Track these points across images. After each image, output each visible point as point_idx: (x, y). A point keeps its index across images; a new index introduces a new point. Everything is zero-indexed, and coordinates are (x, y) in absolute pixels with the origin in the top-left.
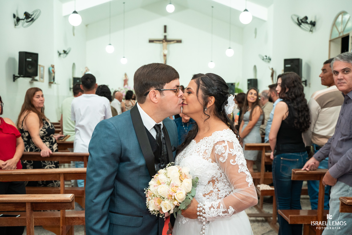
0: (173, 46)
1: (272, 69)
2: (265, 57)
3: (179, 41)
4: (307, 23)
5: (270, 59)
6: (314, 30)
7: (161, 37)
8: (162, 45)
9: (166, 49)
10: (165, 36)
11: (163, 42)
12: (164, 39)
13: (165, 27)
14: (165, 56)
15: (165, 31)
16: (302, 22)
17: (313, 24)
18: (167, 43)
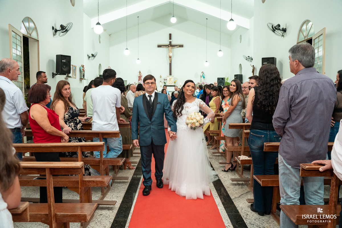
0: (176, 50)
1: (253, 66)
2: (248, 58)
3: (181, 46)
4: (279, 29)
5: (252, 60)
6: (285, 35)
7: (168, 43)
8: (168, 49)
9: (171, 52)
10: (170, 42)
11: (169, 47)
12: (169, 45)
13: (170, 35)
14: (170, 57)
15: (170, 38)
16: (275, 29)
17: (284, 30)
18: (172, 47)
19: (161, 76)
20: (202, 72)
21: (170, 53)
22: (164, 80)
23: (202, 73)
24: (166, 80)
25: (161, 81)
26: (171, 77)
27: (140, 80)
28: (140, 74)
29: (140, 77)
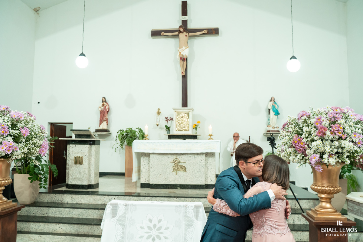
3: (214, 32)
9: (187, 46)
10: (185, 23)
11: (180, 32)
12: (181, 28)
13: (184, 4)
14: (184, 59)
15: (184, 12)
18: (187, 34)
19: (159, 109)
20: (272, 100)
21: (184, 48)
22: (167, 120)
23: (272, 102)
24: (172, 119)
25: (158, 125)
26: (187, 111)
27: (103, 121)
28: (105, 106)
29: (104, 113)
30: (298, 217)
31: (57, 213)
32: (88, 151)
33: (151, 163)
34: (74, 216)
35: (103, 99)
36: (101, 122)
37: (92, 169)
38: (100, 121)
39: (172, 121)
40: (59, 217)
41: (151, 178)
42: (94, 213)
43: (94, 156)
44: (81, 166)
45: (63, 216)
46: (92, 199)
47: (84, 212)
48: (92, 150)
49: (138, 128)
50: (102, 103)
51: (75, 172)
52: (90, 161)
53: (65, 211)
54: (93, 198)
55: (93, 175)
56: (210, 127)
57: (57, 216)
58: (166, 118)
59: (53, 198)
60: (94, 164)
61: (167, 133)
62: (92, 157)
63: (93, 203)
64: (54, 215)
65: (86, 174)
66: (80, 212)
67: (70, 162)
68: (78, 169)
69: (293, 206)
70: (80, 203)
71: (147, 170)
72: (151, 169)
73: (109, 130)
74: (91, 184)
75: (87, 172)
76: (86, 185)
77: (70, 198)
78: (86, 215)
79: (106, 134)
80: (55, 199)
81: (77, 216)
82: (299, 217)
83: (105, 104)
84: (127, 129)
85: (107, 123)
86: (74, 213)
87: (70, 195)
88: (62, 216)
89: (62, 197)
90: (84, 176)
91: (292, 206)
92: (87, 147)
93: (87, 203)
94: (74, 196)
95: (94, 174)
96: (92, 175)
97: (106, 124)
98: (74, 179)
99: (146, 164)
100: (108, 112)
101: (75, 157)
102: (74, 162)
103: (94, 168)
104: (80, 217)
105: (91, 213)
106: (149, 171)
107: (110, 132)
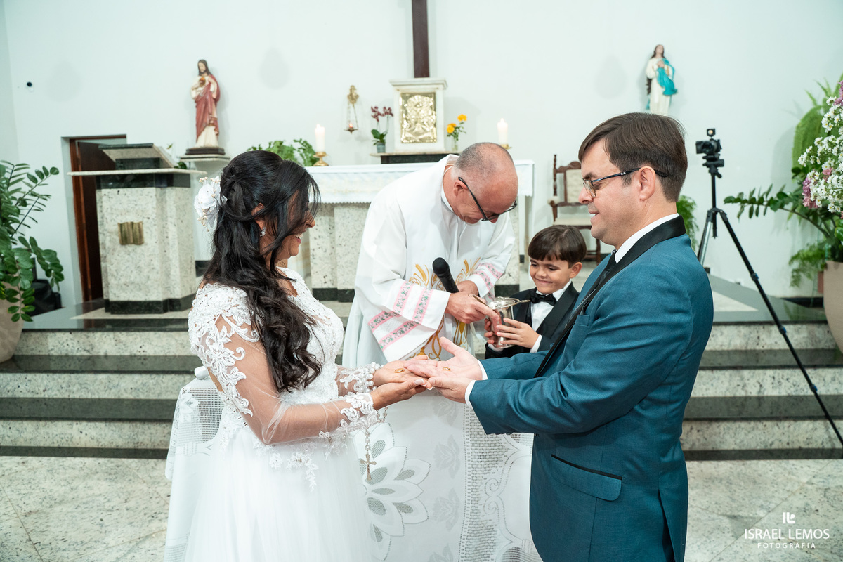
19: (352, 89)
22: (376, 114)
24: (389, 112)
25: (351, 130)
26: (428, 89)
27: (204, 125)
28: (207, 83)
29: (206, 104)
30: (774, 378)
31: (75, 389)
32: (155, 206)
33: (339, 230)
34: (125, 396)
35: (201, 64)
36: (200, 128)
37: (171, 257)
38: (197, 125)
39: (390, 116)
40: (81, 399)
41: (339, 273)
42: (178, 384)
43: (173, 220)
44: (139, 249)
45: (93, 397)
46: (173, 342)
47: (151, 381)
48: (166, 202)
49: (298, 139)
50: (200, 77)
51: (123, 268)
52: (166, 235)
53: (97, 383)
54: (177, 338)
55: (176, 272)
56: (502, 125)
57: (77, 396)
58: (374, 110)
59: (65, 344)
60: (176, 242)
61: (378, 149)
62: (169, 223)
63: (177, 354)
64: (67, 394)
65: (155, 271)
66: (140, 382)
67: (108, 238)
68: (131, 259)
69: (751, 342)
70: (142, 354)
71: (329, 252)
72: (338, 250)
73: (223, 150)
74: (172, 297)
75: (156, 264)
76: (158, 303)
77: (113, 342)
78: (158, 392)
79: (215, 159)
80: (71, 345)
81: (131, 393)
82: (776, 376)
83: (207, 78)
84: (270, 144)
85: (215, 130)
86: (123, 385)
87: (111, 334)
88: (89, 396)
89: (90, 339)
90: (151, 277)
91: (747, 343)
92: (150, 194)
93: (162, 354)
94: (123, 336)
95: (178, 270)
96: (172, 273)
97: (214, 133)
98: (124, 286)
99: (325, 234)
100: (216, 100)
101: (121, 225)
102: (118, 239)
103: (177, 254)
104: (142, 397)
105: (170, 384)
106: (333, 253)
107: (226, 156)
